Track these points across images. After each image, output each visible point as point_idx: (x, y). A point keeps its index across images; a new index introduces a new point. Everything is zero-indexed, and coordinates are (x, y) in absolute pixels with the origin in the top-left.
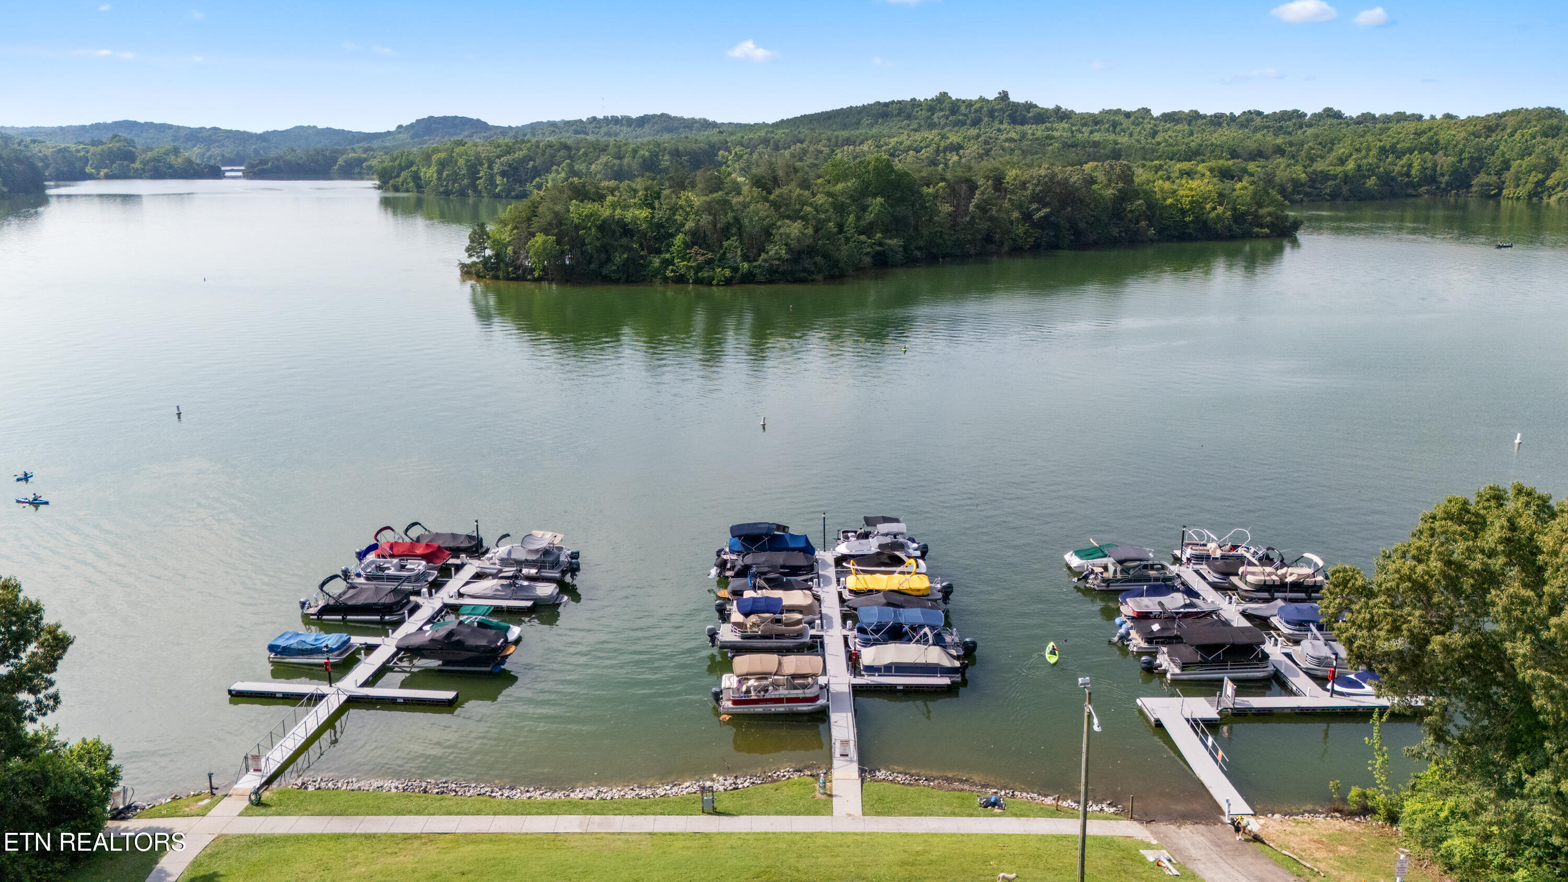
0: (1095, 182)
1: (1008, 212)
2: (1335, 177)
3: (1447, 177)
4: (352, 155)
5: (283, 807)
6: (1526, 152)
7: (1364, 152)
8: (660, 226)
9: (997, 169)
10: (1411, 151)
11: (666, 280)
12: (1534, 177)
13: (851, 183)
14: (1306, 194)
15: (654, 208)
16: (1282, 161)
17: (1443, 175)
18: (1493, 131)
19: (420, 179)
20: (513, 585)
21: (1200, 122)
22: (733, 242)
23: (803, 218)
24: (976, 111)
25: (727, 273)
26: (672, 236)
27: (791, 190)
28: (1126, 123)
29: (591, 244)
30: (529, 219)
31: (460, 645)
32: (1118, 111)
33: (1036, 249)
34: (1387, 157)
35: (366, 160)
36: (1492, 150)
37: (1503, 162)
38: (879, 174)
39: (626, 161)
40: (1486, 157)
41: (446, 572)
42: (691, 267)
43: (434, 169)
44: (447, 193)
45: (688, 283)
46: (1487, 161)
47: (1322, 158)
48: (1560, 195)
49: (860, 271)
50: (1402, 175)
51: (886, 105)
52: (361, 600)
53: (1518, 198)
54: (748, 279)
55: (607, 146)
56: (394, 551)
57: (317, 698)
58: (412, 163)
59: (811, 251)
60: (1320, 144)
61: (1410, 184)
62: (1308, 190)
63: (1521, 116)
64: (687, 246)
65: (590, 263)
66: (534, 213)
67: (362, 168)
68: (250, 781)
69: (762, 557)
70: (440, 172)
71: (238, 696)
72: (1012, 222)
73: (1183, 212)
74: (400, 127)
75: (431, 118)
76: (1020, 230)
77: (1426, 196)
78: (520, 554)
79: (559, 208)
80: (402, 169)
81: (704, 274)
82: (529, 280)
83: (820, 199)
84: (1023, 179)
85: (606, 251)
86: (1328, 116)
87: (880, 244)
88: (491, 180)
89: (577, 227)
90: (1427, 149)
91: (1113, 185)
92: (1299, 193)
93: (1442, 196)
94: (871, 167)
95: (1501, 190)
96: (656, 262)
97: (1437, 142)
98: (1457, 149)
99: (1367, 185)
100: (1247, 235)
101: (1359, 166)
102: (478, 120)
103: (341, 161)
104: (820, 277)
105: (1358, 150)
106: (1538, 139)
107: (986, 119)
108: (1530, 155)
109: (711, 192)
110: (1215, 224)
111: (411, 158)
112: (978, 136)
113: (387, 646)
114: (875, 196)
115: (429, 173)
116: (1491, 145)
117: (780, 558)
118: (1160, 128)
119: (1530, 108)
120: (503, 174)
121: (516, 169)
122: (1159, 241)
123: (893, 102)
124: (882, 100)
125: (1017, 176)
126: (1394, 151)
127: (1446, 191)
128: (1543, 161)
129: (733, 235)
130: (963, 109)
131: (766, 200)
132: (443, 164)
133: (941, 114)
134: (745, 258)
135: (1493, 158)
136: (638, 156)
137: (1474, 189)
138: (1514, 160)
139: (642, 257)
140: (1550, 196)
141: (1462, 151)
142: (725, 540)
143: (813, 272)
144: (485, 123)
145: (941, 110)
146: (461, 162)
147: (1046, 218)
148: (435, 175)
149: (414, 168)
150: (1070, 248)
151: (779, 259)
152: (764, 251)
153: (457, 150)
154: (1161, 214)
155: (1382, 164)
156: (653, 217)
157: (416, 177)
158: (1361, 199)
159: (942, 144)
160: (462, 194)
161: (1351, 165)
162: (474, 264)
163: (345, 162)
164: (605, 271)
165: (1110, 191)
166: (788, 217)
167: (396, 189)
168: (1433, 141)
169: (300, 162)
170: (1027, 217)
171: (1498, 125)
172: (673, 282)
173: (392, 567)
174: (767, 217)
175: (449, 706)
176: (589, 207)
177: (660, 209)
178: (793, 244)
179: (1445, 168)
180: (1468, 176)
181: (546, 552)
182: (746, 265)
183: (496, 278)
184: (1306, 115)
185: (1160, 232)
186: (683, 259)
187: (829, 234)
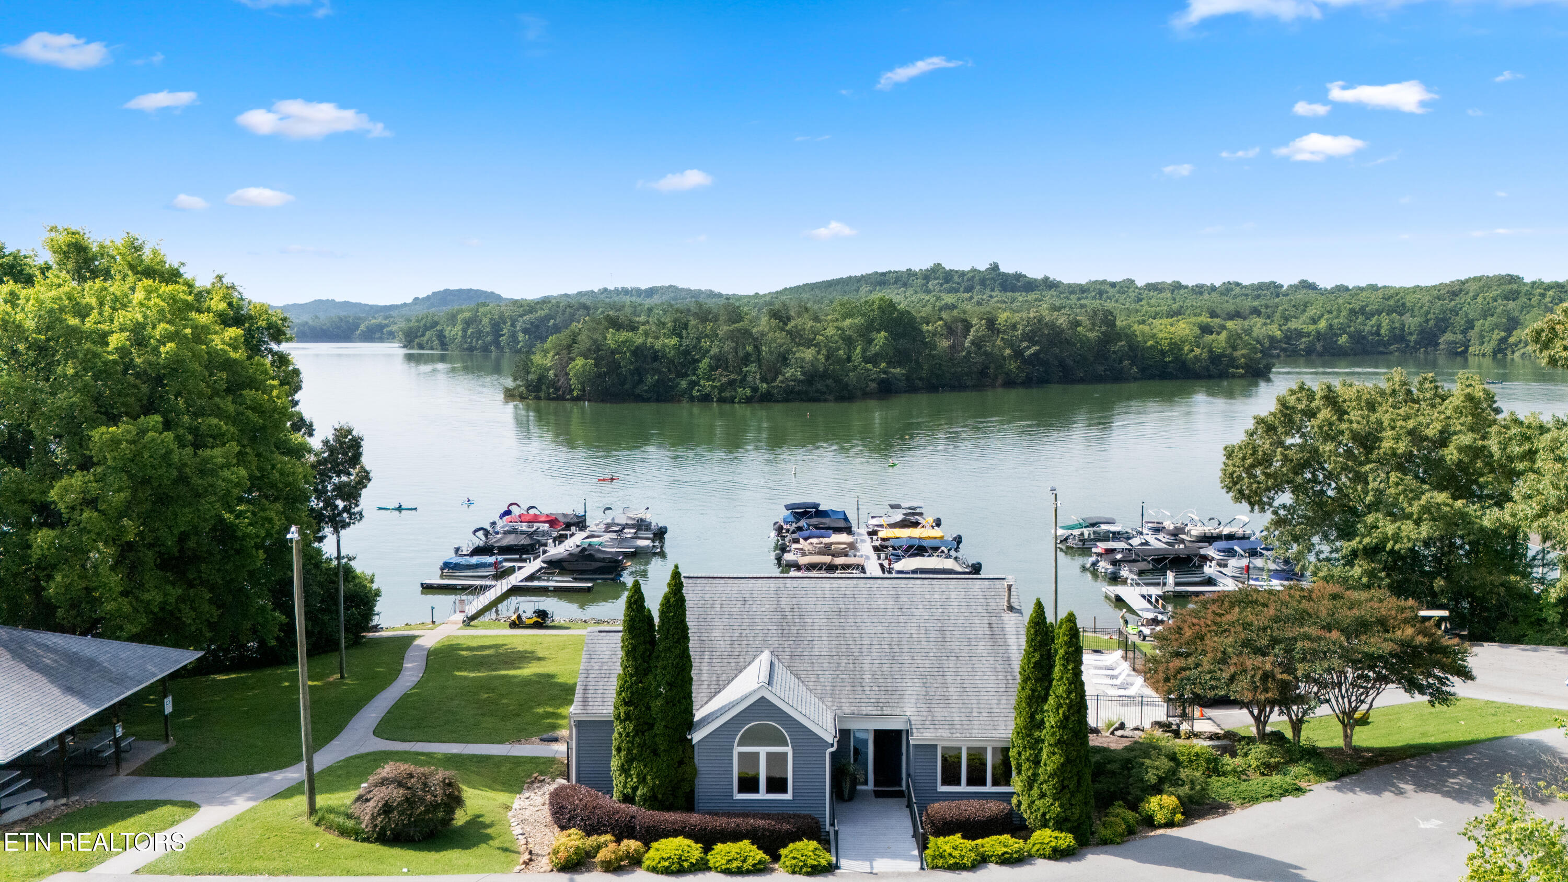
0: (1080, 325)
1: (1001, 349)
2: (1308, 335)
3: (1415, 336)
4: (373, 321)
5: (486, 626)
6: (1486, 313)
7: (1335, 313)
8: (687, 353)
9: (990, 313)
10: (1379, 312)
11: (692, 399)
12: (1497, 335)
13: (858, 321)
14: (1284, 350)
15: (681, 338)
16: (1259, 321)
17: (1411, 334)
18: (1457, 296)
19: (445, 337)
20: (619, 541)
21: (1182, 291)
22: (753, 367)
23: (815, 345)
24: (969, 280)
25: (748, 391)
26: (699, 361)
27: (805, 323)
28: (1112, 291)
29: (625, 367)
30: (569, 347)
31: (591, 558)
32: (1104, 282)
33: (1028, 383)
34: (1357, 318)
35: (388, 325)
36: (1455, 311)
37: (1467, 322)
38: (883, 312)
40: (1450, 318)
41: (563, 536)
42: (716, 386)
43: (459, 327)
44: (471, 349)
45: (712, 401)
46: (1452, 321)
47: (1296, 318)
48: (1522, 351)
49: (867, 395)
50: (1372, 334)
51: (883, 274)
52: (504, 544)
53: (1484, 355)
54: (766, 398)
55: (623, 306)
56: (521, 519)
58: (436, 323)
59: (824, 375)
60: (1294, 306)
61: (1381, 343)
62: (1284, 346)
63: (1482, 282)
64: (712, 368)
65: (623, 384)
66: (574, 341)
67: (382, 333)
68: (458, 618)
69: (813, 520)
70: (464, 330)
71: (428, 589)
72: (1004, 359)
73: (1163, 353)
74: (416, 299)
75: (446, 291)
76: (1013, 366)
77: (1397, 354)
78: (621, 520)
79: (596, 336)
80: (426, 328)
81: (727, 394)
82: (568, 400)
83: (831, 331)
84: (1013, 321)
85: (639, 373)
86: (1304, 287)
87: (885, 372)
88: (514, 336)
89: (613, 352)
90: (1395, 311)
91: (1097, 328)
92: (1276, 349)
93: (1411, 353)
94: (875, 306)
95: (1467, 348)
96: (684, 384)
97: (1404, 305)
98: (1422, 311)
99: (1340, 343)
100: (1223, 375)
101: (1331, 325)
102: (492, 293)
104: (831, 397)
105: (1330, 312)
106: (1500, 301)
107: (978, 287)
108: (1492, 315)
109: (733, 323)
110: (1194, 364)
111: (436, 318)
112: (971, 298)
113: (532, 566)
114: (879, 331)
115: (454, 331)
116: (1455, 306)
117: (827, 521)
118: (1144, 296)
119: (1491, 275)
120: (525, 331)
121: (537, 327)
122: (1142, 379)
123: (890, 272)
124: (880, 271)
125: (1008, 318)
126: (1363, 312)
127: (1415, 349)
128: (1504, 320)
129: (753, 362)
130: (956, 278)
131: (782, 329)
132: (468, 323)
133: (936, 282)
134: (763, 379)
135: (1457, 318)
137: (1442, 347)
138: (1478, 320)
139: (670, 380)
140: (1513, 352)
141: (1428, 313)
143: (825, 393)
144: (499, 296)
145: (936, 279)
146: (485, 321)
147: (1035, 354)
148: (460, 333)
149: (438, 328)
150: (1058, 383)
151: (794, 381)
152: (781, 373)
153: (481, 310)
154: (1142, 355)
155: (1352, 324)
156: (681, 345)
157: (441, 336)
158: (1333, 355)
159: (938, 304)
160: (486, 349)
161: (1322, 324)
162: (518, 387)
163: (367, 327)
164: (638, 391)
165: (1095, 334)
166: (802, 345)
167: (421, 347)
168: (1400, 303)
169: (324, 328)
170: (1018, 354)
171: (1461, 290)
172: (699, 400)
173: (522, 528)
174: (784, 344)
176: (624, 335)
177: (687, 338)
178: (808, 367)
179: (1412, 328)
180: (1435, 335)
181: (641, 520)
182: (765, 386)
183: (538, 398)
184: (1282, 286)
185: (1143, 370)
186: (708, 379)
187: (839, 361)
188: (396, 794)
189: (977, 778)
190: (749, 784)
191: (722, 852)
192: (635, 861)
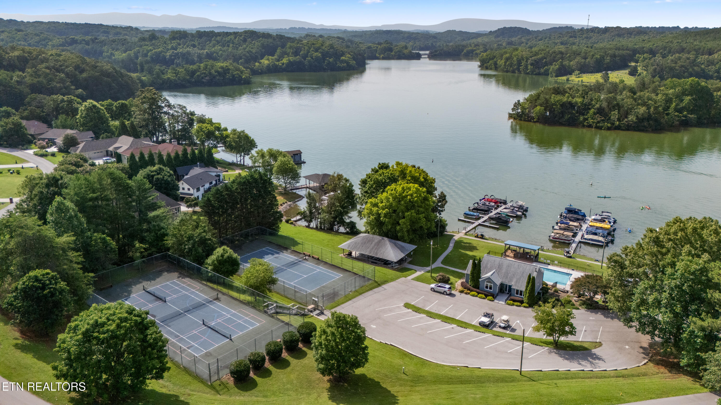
4: (470, 48)
5: (470, 235)
8: (585, 105)
11: (584, 126)
13: (677, 90)
15: (584, 98)
19: (497, 64)
20: (512, 212)
22: (616, 112)
23: (648, 106)
25: (609, 125)
26: (590, 109)
27: (646, 93)
29: (557, 111)
30: (536, 100)
31: (500, 219)
35: (475, 50)
38: (692, 87)
39: (587, 60)
41: (498, 207)
42: (595, 122)
43: (503, 61)
44: (507, 71)
45: (592, 128)
49: (672, 128)
52: (481, 208)
54: (618, 128)
55: (581, 52)
56: (488, 200)
57: (473, 223)
58: (495, 57)
59: (648, 119)
64: (595, 114)
65: (555, 117)
66: (538, 98)
67: (473, 54)
68: (464, 232)
69: (571, 215)
70: (505, 63)
71: (459, 220)
75: (505, 28)
78: (515, 205)
79: (547, 97)
80: (490, 59)
81: (600, 125)
82: (532, 122)
83: (659, 97)
85: (563, 113)
87: (685, 117)
88: (526, 66)
89: (553, 105)
94: (689, 83)
96: (581, 119)
102: (526, 29)
103: (465, 51)
104: (650, 130)
109: (609, 93)
111: (495, 55)
113: (486, 217)
114: (687, 95)
115: (501, 62)
117: (575, 216)
120: (532, 64)
121: (538, 62)
129: (616, 110)
131: (632, 97)
132: (507, 59)
134: (619, 120)
136: (594, 57)
139: (576, 116)
142: (564, 210)
143: (647, 128)
146: (515, 59)
148: (503, 64)
149: (495, 60)
151: (632, 121)
152: (627, 118)
153: (514, 53)
156: (583, 102)
160: (513, 72)
162: (514, 114)
164: (560, 121)
166: (640, 105)
169: (450, 51)
172: (586, 127)
173: (487, 203)
174: (631, 104)
175: (497, 229)
176: (558, 98)
177: (587, 99)
178: (640, 116)
181: (521, 206)
182: (618, 123)
183: (521, 120)
186: (592, 119)
187: (659, 113)
188: (442, 277)
189: (521, 294)
190: (487, 287)
191: (480, 295)
192: (469, 293)
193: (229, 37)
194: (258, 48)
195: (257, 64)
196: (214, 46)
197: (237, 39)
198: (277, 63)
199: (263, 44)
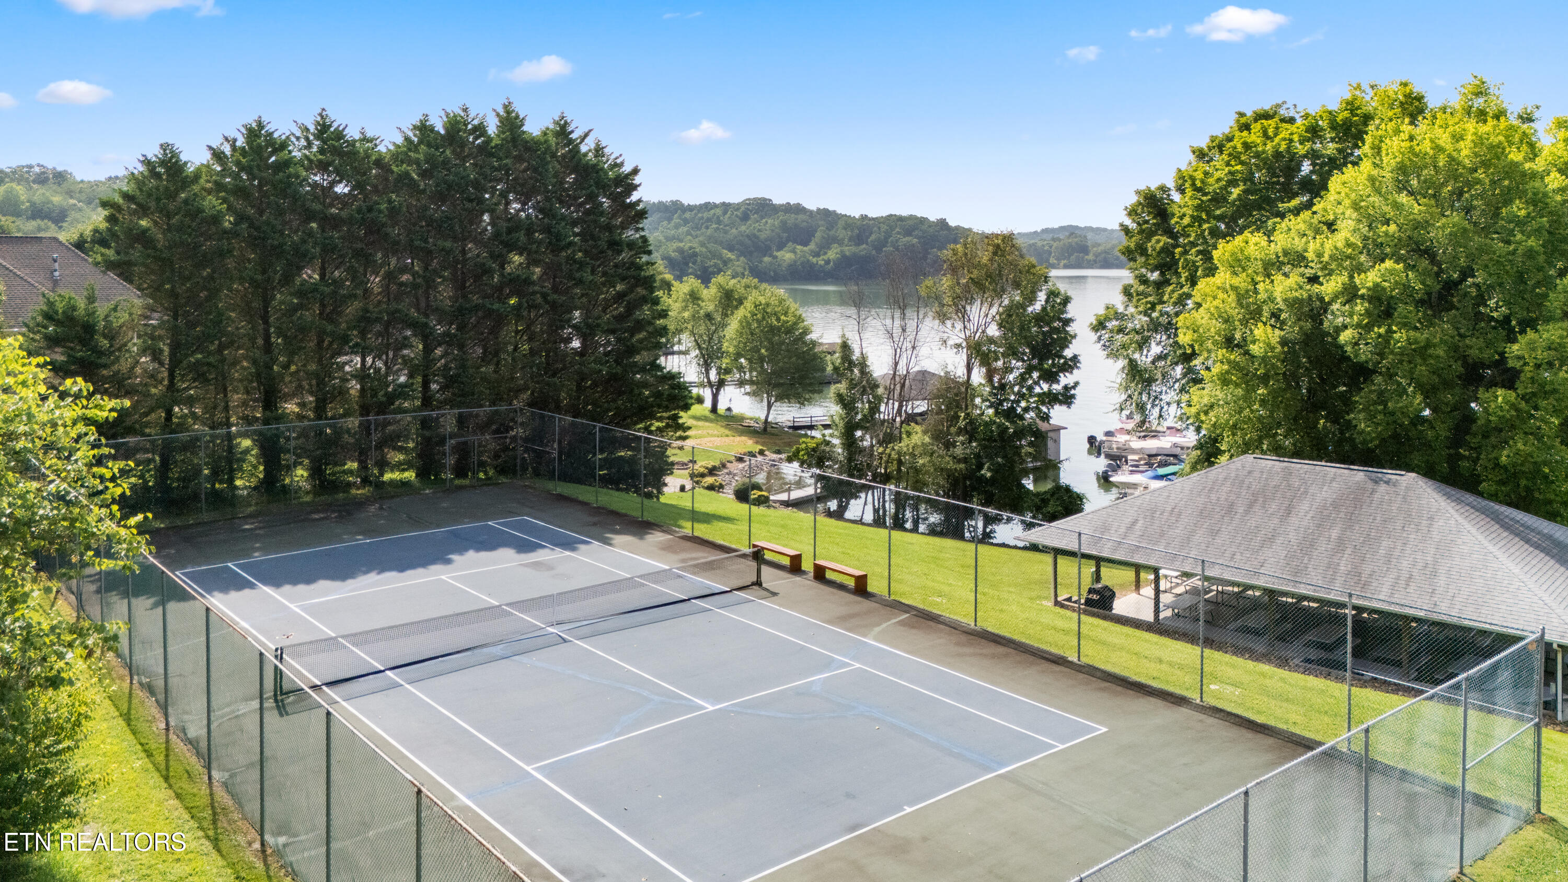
193: (712, 212)
194: (773, 231)
195: (767, 259)
196: (677, 227)
197: (727, 216)
198: (814, 260)
199: (784, 223)
